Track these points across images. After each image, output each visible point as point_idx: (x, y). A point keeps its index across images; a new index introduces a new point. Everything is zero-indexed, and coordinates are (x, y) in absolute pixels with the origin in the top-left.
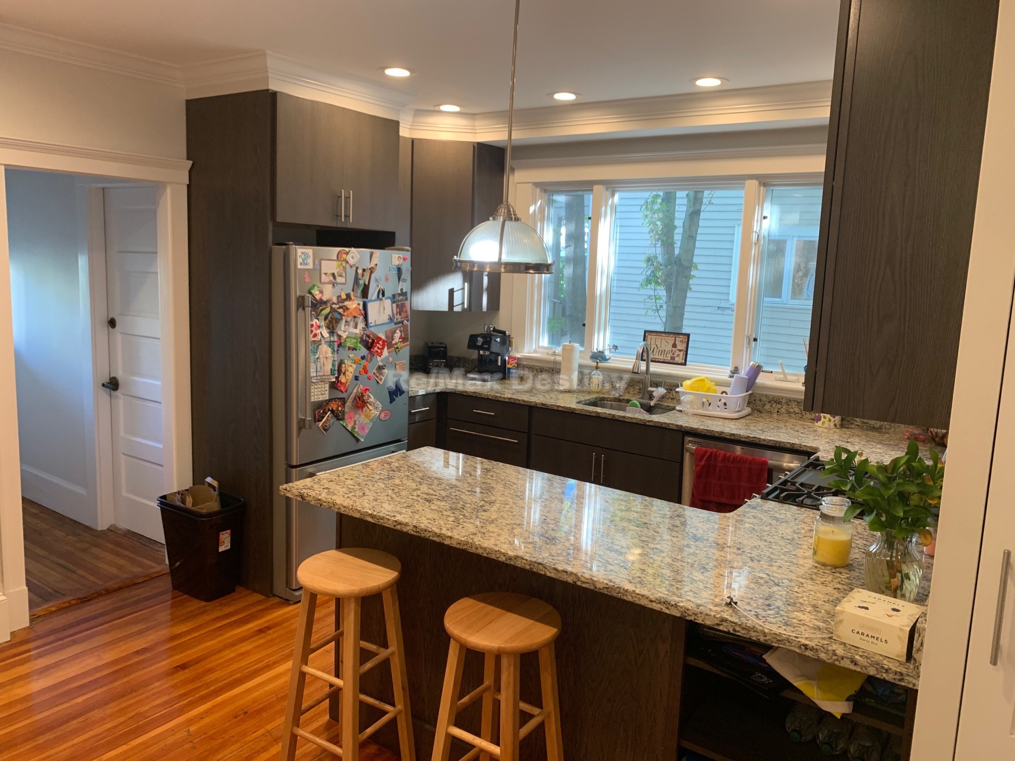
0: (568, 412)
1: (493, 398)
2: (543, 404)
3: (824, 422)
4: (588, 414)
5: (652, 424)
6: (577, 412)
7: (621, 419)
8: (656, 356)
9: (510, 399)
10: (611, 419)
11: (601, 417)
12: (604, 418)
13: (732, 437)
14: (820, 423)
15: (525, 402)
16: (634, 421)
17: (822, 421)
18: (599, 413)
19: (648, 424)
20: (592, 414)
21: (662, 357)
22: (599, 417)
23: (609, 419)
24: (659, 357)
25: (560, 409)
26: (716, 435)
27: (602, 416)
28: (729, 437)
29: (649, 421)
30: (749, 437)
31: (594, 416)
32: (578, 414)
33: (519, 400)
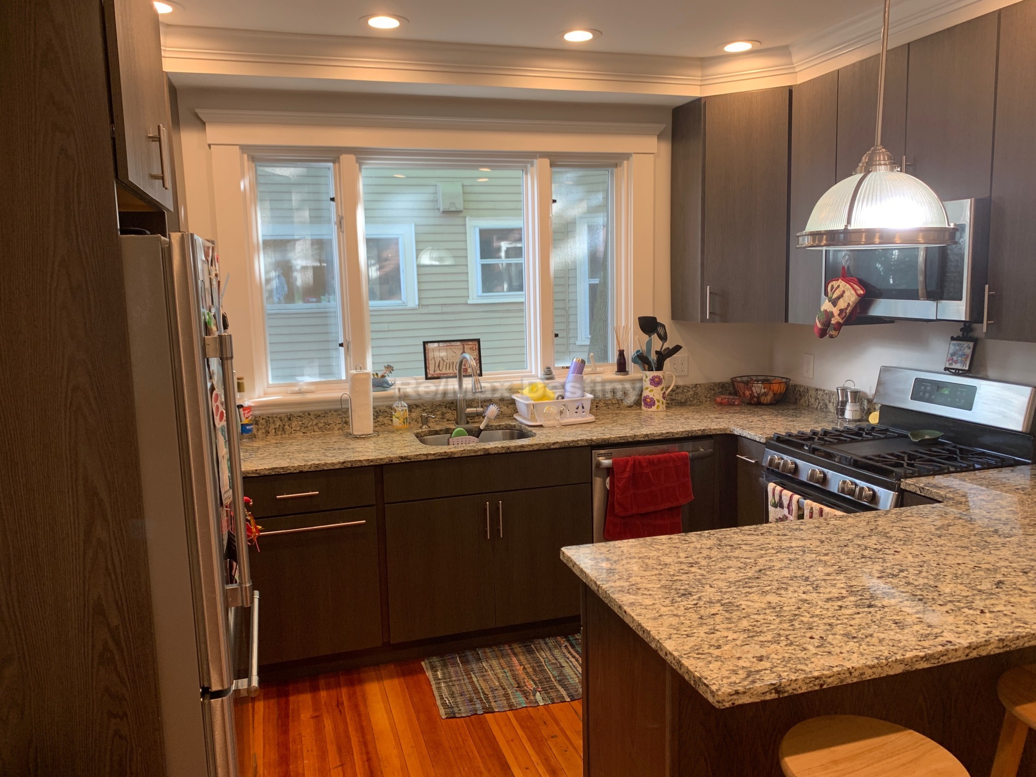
0: (443, 459)
1: (313, 469)
2: (402, 458)
3: (658, 406)
4: (474, 454)
5: (558, 447)
6: (456, 456)
7: (518, 450)
8: (444, 371)
9: (344, 463)
10: (506, 453)
11: (491, 454)
12: (495, 454)
13: (646, 438)
14: (654, 408)
15: (372, 461)
16: (536, 448)
17: (656, 406)
18: (488, 449)
19: (552, 447)
20: (479, 453)
21: (451, 371)
22: (489, 454)
23: (502, 453)
24: (448, 371)
25: (430, 458)
26: (630, 440)
27: (492, 452)
28: (643, 439)
29: (554, 444)
30: (662, 434)
31: (481, 455)
32: (459, 457)
33: (360, 461)
